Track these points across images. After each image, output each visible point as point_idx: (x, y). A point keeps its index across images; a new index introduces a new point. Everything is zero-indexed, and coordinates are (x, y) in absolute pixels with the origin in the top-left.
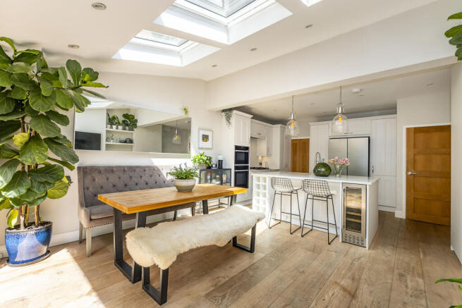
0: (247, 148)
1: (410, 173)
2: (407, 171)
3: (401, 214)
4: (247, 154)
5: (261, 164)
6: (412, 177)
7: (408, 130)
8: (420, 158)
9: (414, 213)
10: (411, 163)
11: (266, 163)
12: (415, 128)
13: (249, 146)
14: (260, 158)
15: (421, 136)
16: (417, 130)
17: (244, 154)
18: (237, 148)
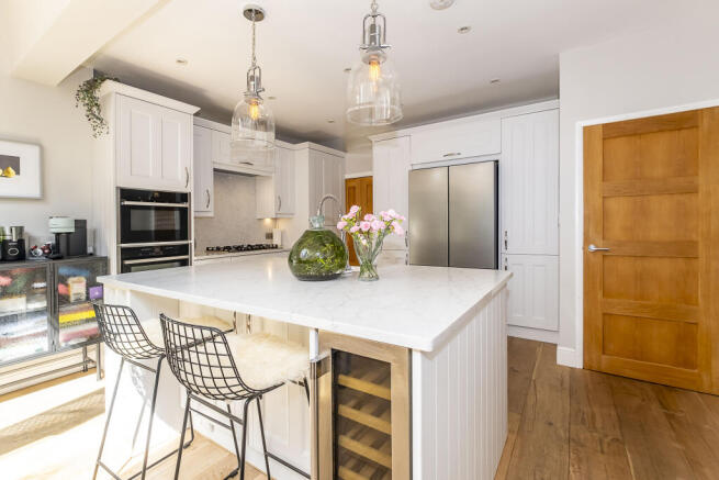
0: (184, 197)
1: (592, 248)
2: (587, 241)
3: (571, 355)
4: (184, 213)
5: (270, 236)
6: (600, 255)
7: (588, 131)
8: (619, 206)
9: (604, 353)
10: (596, 220)
11: (283, 234)
12: (605, 126)
13: (189, 189)
14: (268, 221)
15: (620, 147)
16: (612, 131)
17: (177, 214)
18: (126, 194)
